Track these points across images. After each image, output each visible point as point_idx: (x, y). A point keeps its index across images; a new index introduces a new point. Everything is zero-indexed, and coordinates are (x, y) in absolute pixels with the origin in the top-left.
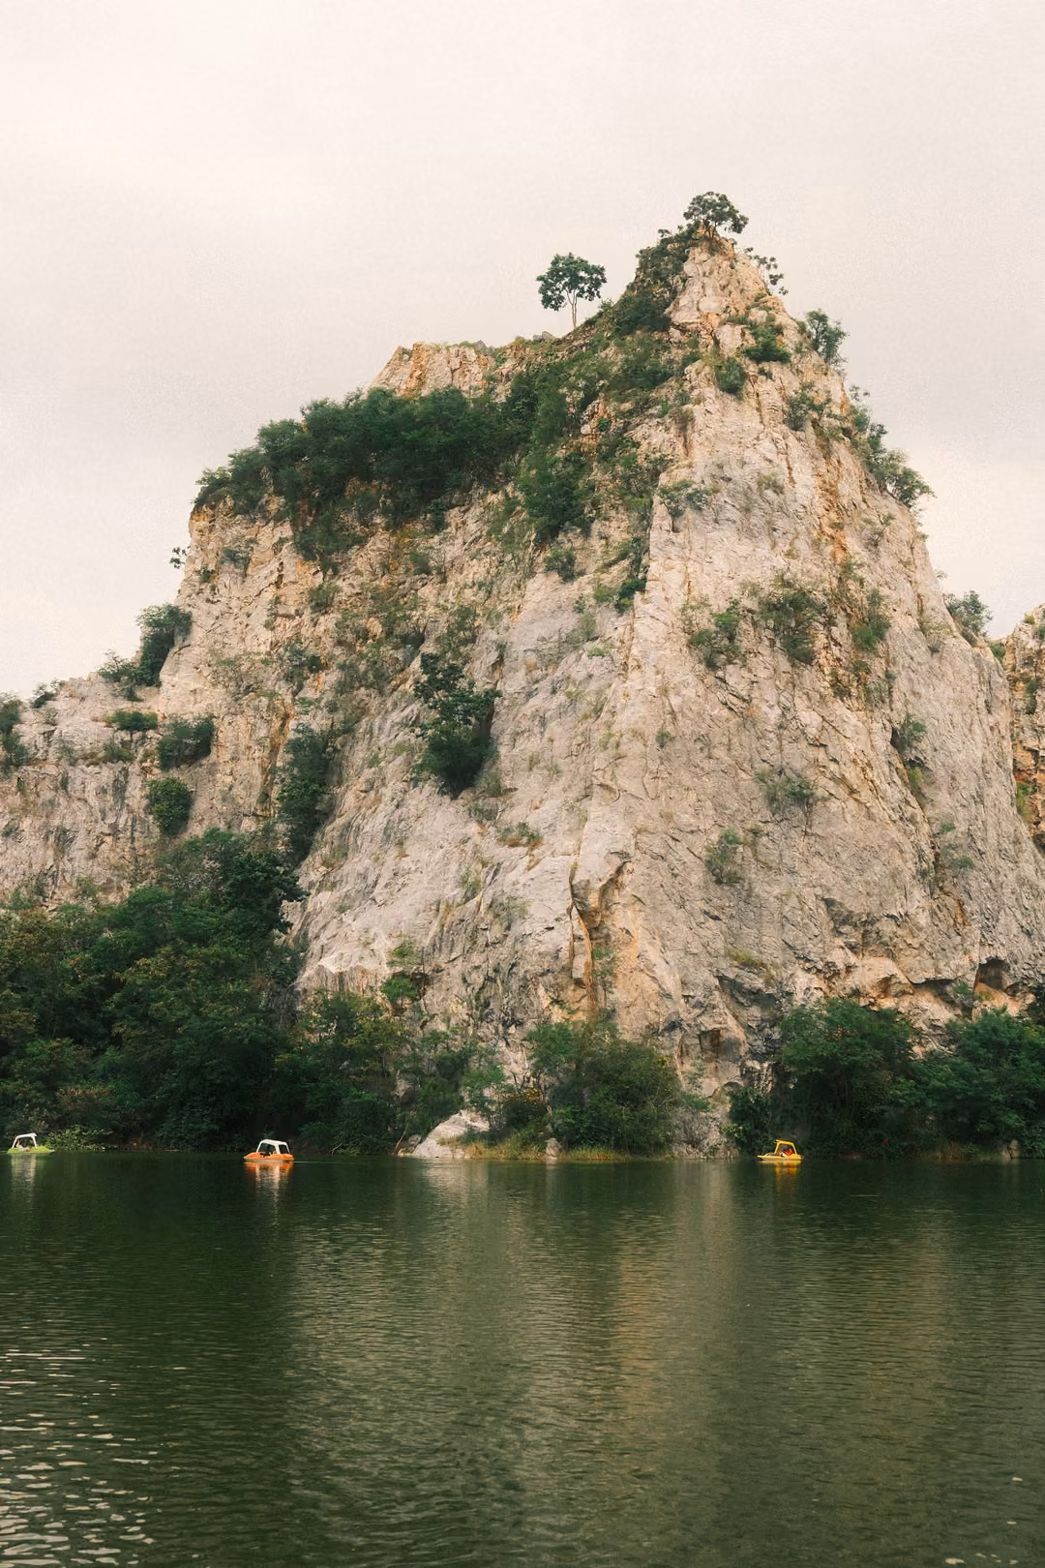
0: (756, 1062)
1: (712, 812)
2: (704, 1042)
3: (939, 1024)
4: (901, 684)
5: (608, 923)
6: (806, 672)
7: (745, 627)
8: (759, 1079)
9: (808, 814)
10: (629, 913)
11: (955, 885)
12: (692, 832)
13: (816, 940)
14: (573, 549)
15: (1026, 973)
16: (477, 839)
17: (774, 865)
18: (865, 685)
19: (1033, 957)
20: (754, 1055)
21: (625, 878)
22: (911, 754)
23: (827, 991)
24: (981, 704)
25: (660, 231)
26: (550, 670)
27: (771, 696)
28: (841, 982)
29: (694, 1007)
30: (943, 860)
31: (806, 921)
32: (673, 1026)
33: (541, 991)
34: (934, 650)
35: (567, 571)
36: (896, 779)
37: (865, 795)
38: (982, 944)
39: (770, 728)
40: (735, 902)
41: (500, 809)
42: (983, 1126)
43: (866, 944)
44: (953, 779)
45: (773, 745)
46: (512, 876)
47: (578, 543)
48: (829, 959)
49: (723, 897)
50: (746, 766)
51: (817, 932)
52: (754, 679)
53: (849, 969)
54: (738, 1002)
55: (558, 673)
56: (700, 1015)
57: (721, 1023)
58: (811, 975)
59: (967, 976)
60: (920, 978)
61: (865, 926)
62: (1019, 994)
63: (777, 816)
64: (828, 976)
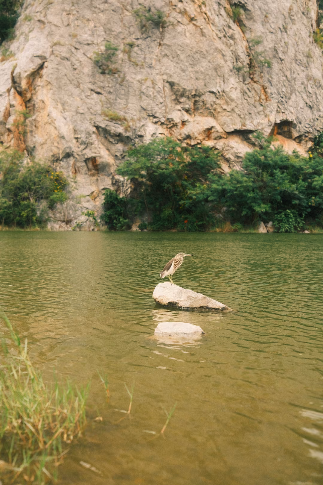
0: (121, 176)
1: (103, 33)
2: (88, 164)
3: (241, 155)
5: (35, 98)
8: (123, 187)
9: (162, 33)
10: (45, 91)
11: (262, 77)
12: (88, 44)
13: (160, 106)
15: (307, 129)
17: (140, 63)
19: (312, 121)
20: (119, 172)
21: (44, 71)
22: (235, 0)
23: (168, 135)
28: (178, 130)
29: (81, 144)
30: (255, 63)
31: (155, 94)
32: (68, 155)
36: (223, 12)
37: (201, 21)
38: (278, 112)
40: (114, 84)
43: (196, 109)
44: (266, 17)
48: (169, 116)
49: (106, 81)
50: (129, 7)
51: (162, 101)
53: (184, 123)
54: (109, 141)
56: (85, 149)
57: (95, 153)
58: (157, 126)
59: (265, 129)
60: (231, 129)
61: (194, 98)
62: (303, 142)
63: (143, 35)
64: (169, 126)
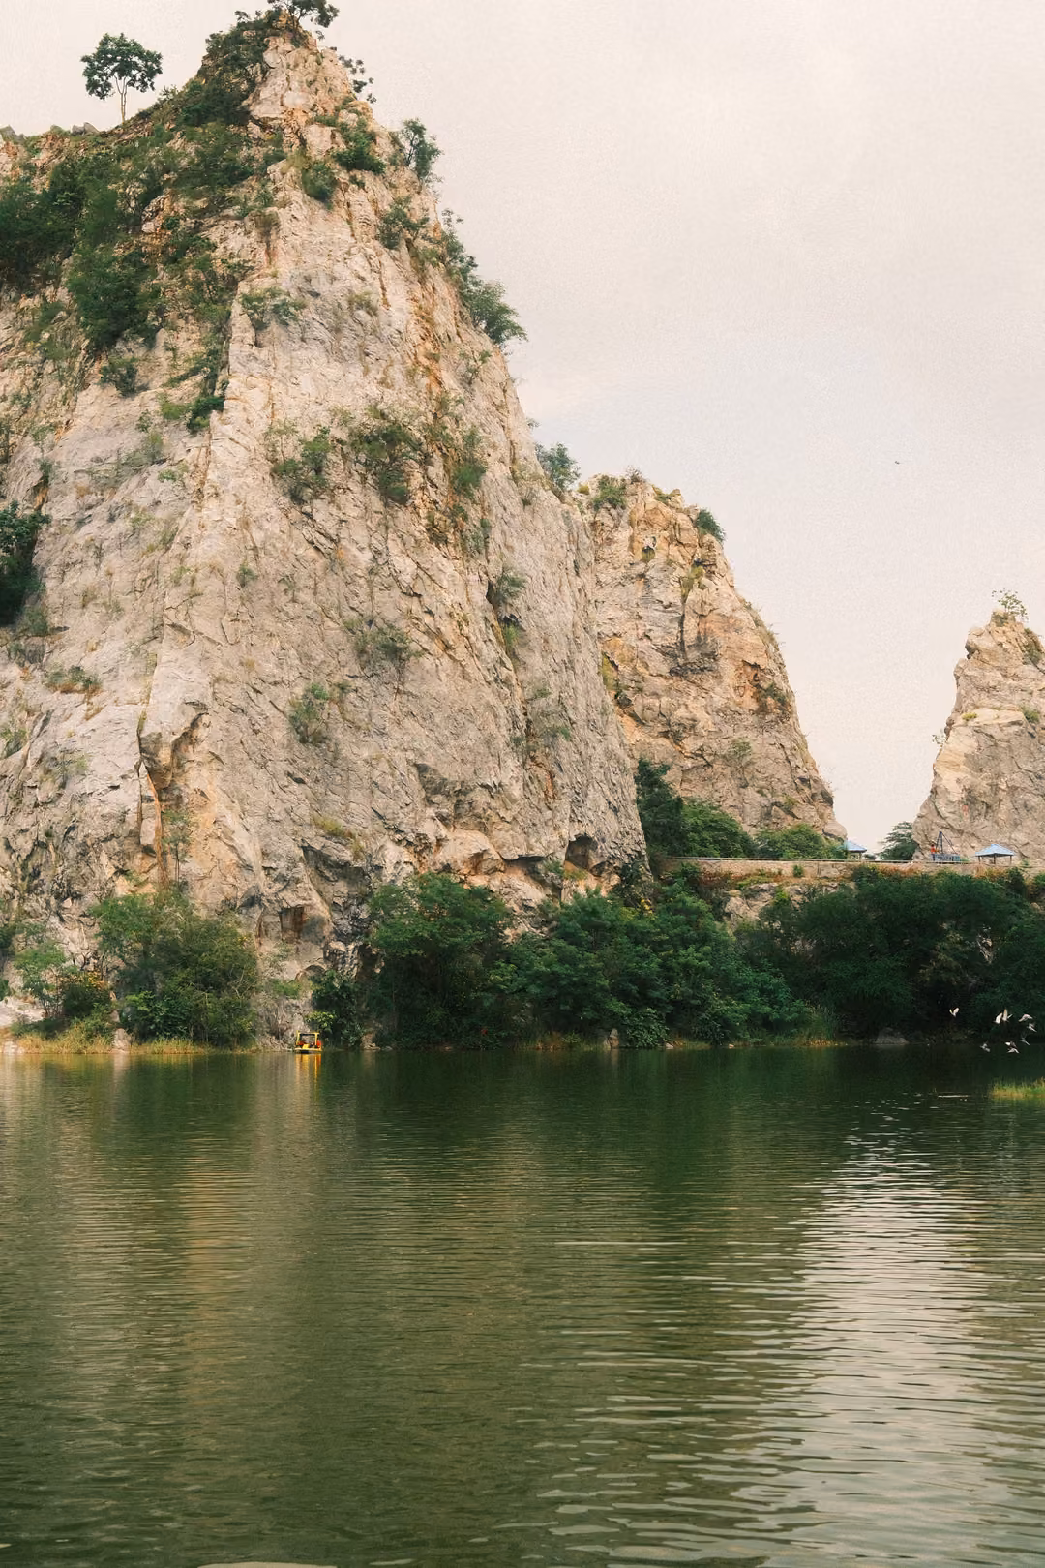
0: (340, 943)
1: (297, 662)
2: (285, 920)
3: (533, 905)
4: (496, 535)
5: (180, 783)
6: (400, 514)
7: (334, 458)
8: (344, 963)
9: (400, 671)
10: (205, 773)
11: (547, 755)
12: (275, 684)
13: (407, 810)
14: (133, 360)
15: (612, 852)
16: (21, 684)
17: (362, 725)
18: (461, 532)
19: (620, 836)
20: (340, 936)
21: (201, 733)
22: (506, 612)
23: (417, 866)
24: (571, 565)
25: (238, 13)
26: (106, 495)
27: (360, 535)
28: (431, 857)
29: (275, 880)
30: (536, 728)
31: (397, 788)
32: (252, 901)
33: (104, 859)
34: (526, 503)
35: (127, 384)
36: (491, 636)
37: (461, 653)
38: (572, 820)
39: (359, 573)
40: (322, 763)
41: (47, 650)
42: (588, 1014)
43: (458, 816)
44: (546, 641)
45: (363, 592)
46: (67, 726)
47: (141, 353)
48: (420, 830)
49: (304, 754)
50: (333, 613)
51: (408, 801)
52: (342, 517)
53: (440, 842)
54: (322, 875)
55: (117, 498)
56: (282, 890)
57: (304, 899)
58: (402, 849)
59: (557, 854)
60: (512, 854)
61: (457, 796)
62: (604, 875)
63: (366, 670)
64: (418, 849)
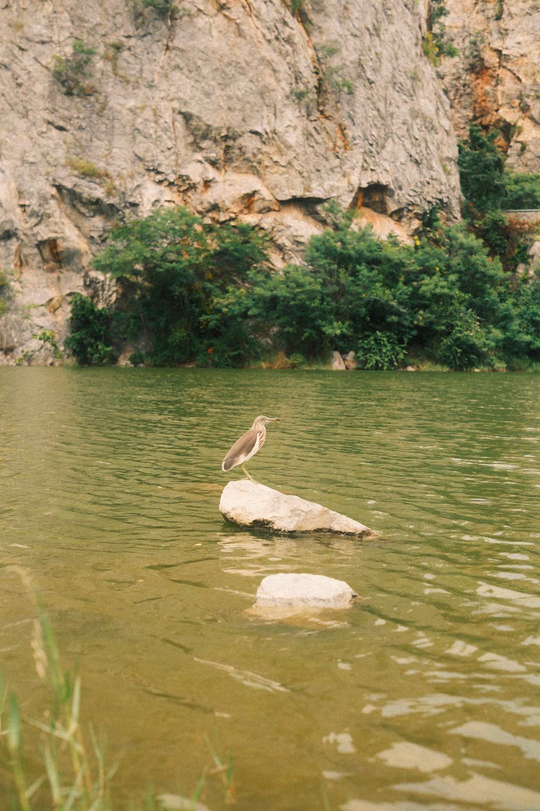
0: (99, 273)
1: (69, 24)
2: (43, 251)
3: (302, 240)
8: (103, 290)
9: (171, 28)
11: (338, 110)
12: (43, 43)
13: (167, 153)
15: (412, 199)
17: (132, 79)
19: (419, 185)
20: (97, 266)
23: (181, 204)
28: (198, 196)
29: (31, 216)
30: (327, 86)
31: (159, 133)
32: (8, 235)
37: (236, 11)
38: (364, 169)
40: (88, 114)
43: (228, 160)
44: (346, 8)
48: (183, 172)
49: (74, 108)
51: (170, 144)
53: (207, 184)
54: (79, 212)
56: (36, 225)
57: (56, 232)
58: (162, 188)
59: (343, 198)
60: (286, 195)
61: (225, 141)
62: (404, 219)
63: (140, 30)
64: (182, 189)
